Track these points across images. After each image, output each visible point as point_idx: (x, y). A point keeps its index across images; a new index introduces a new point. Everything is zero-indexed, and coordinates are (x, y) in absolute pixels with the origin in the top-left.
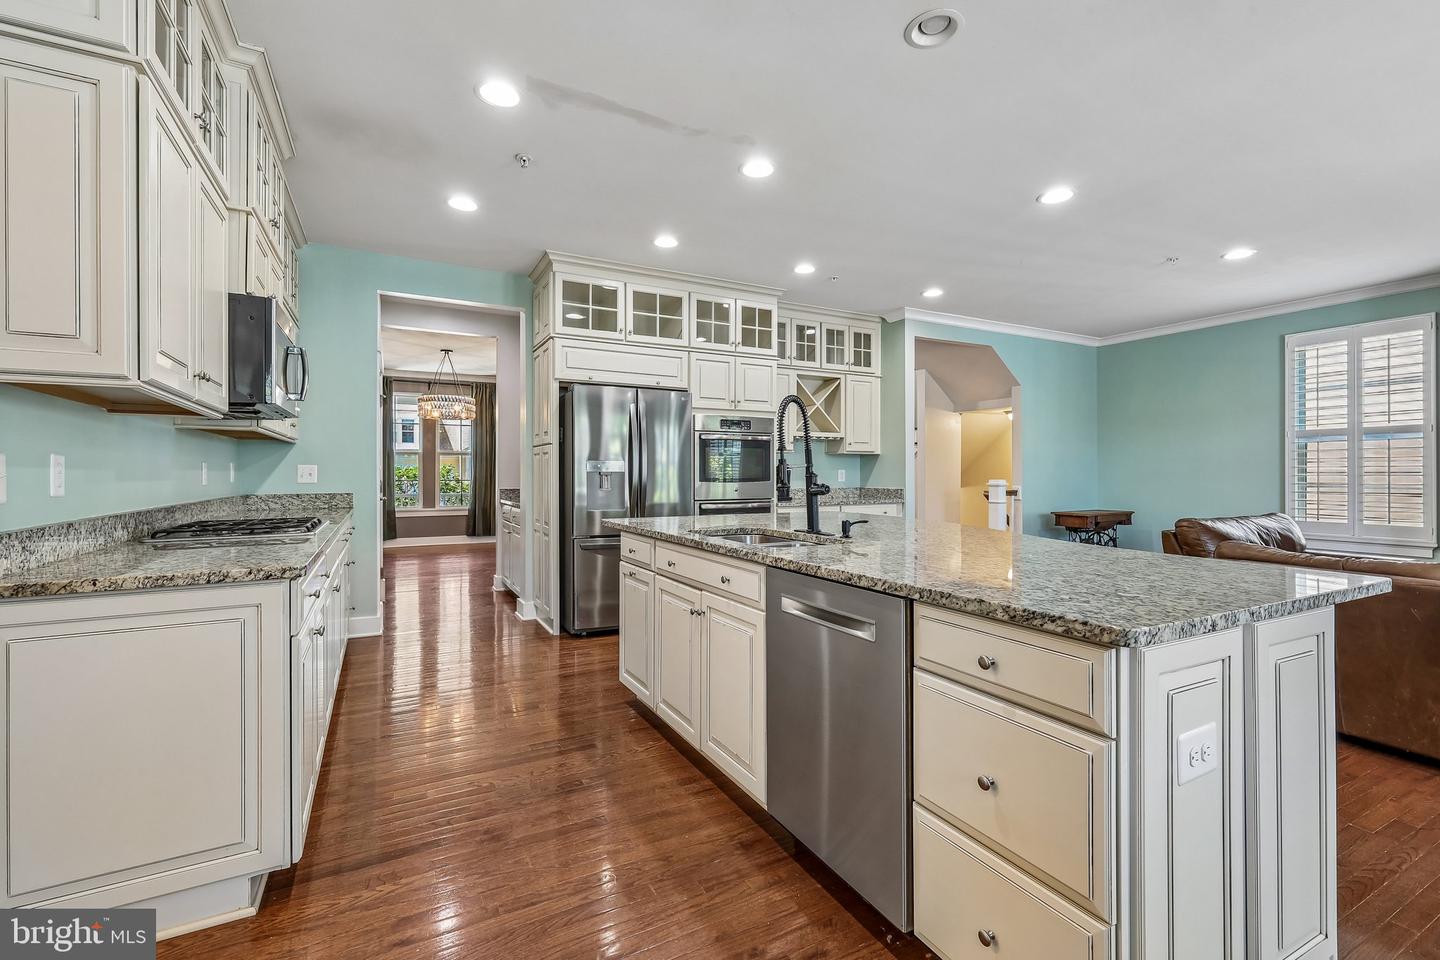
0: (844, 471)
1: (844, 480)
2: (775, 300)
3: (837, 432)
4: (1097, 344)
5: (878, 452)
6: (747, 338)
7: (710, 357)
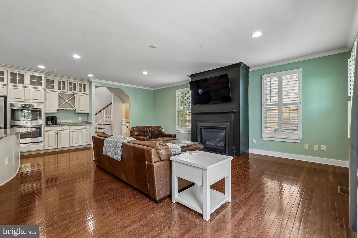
0: (81, 118)
1: (81, 120)
2: (44, 74)
3: (74, 108)
4: (153, 90)
5: (89, 113)
6: (32, 83)
7: (33, 89)
